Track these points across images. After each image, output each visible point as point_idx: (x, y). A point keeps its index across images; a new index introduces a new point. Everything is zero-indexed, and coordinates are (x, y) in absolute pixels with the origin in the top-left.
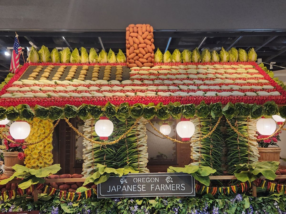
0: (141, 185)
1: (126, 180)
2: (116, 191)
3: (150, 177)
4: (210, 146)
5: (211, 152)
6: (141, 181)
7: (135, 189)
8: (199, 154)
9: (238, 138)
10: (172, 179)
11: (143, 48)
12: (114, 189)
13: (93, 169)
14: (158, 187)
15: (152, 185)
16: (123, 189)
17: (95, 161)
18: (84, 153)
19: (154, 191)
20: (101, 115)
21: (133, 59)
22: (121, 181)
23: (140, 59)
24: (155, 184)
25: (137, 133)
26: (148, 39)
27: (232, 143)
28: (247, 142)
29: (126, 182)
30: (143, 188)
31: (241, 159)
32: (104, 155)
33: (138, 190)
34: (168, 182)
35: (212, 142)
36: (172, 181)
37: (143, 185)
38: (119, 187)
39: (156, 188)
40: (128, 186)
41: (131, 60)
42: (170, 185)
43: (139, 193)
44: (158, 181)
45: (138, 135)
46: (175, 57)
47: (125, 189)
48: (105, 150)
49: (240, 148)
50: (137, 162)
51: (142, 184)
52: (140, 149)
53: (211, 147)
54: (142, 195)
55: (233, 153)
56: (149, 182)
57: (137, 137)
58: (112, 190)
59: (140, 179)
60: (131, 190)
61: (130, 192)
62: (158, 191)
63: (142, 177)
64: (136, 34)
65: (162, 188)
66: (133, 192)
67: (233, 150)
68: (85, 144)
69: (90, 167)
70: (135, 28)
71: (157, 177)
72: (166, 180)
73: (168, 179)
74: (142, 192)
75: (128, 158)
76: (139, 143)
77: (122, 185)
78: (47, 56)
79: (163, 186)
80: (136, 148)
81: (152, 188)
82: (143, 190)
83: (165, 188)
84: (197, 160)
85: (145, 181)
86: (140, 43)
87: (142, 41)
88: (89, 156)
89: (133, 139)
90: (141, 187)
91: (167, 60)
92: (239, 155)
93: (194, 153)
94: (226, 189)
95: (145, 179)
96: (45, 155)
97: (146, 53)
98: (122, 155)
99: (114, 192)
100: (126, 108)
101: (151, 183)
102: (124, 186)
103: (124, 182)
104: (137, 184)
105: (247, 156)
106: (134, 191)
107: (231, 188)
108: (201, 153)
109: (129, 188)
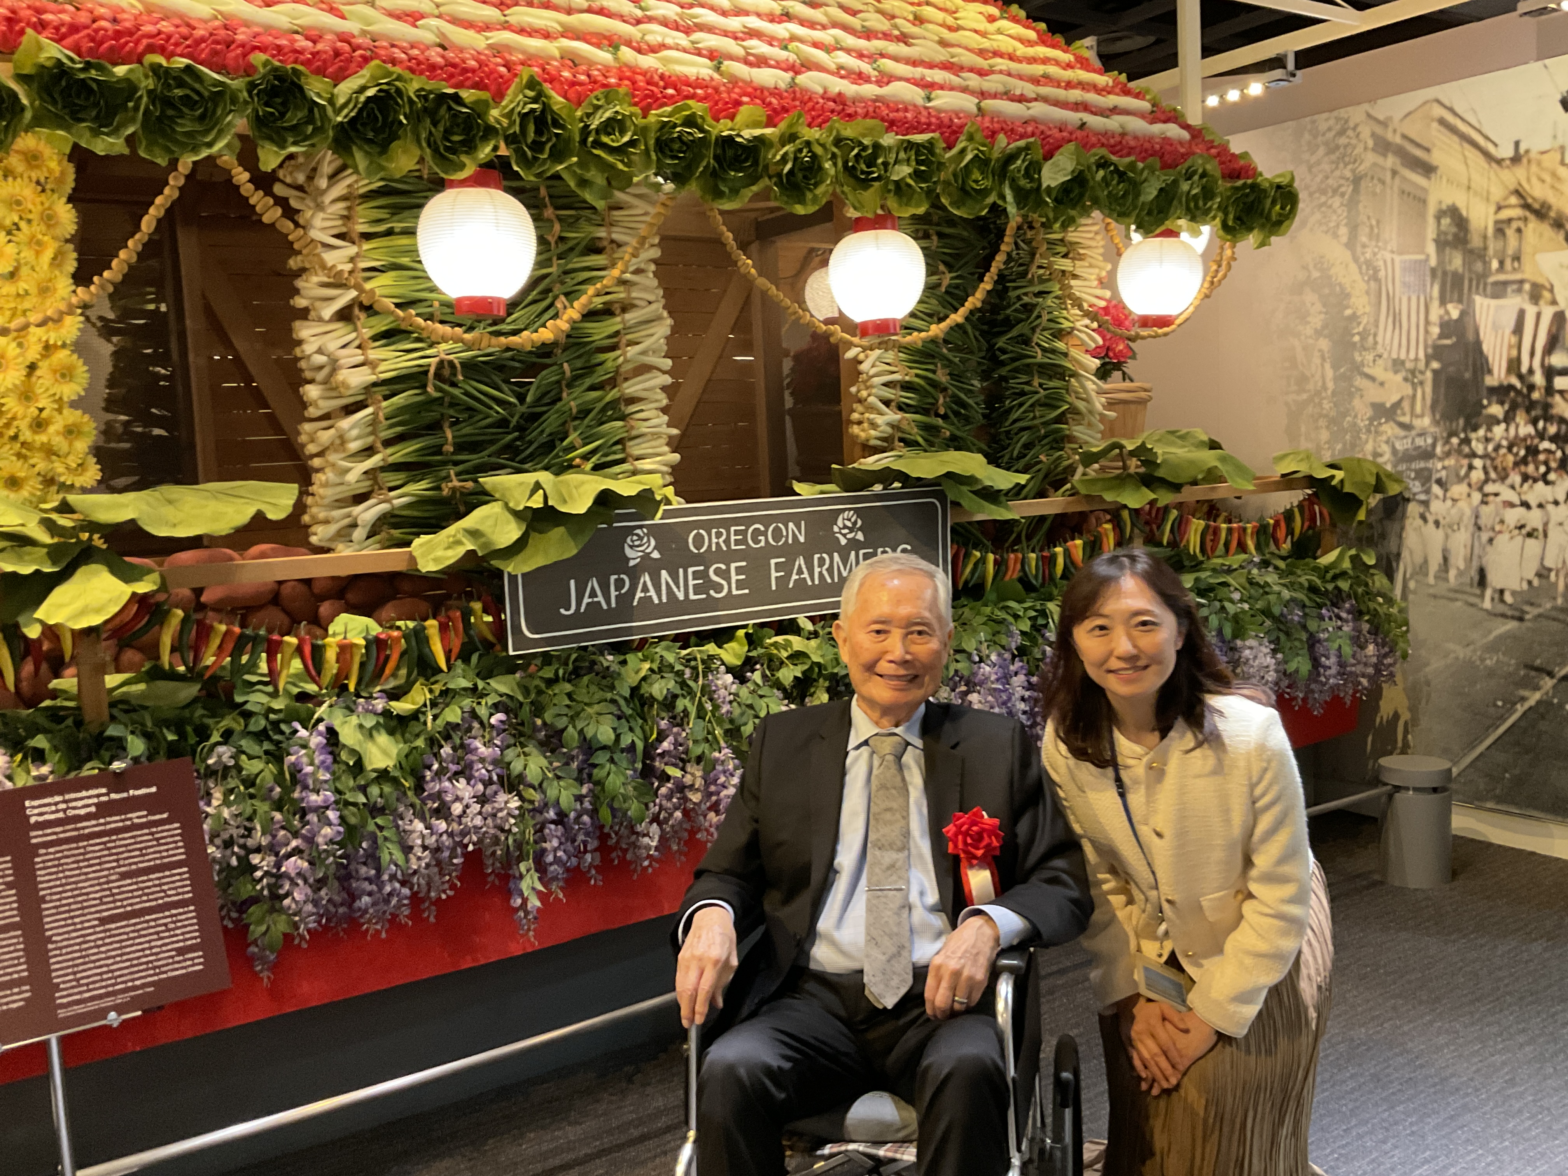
0: (723, 567)
1: (653, 542)
2: (605, 607)
3: (766, 521)
4: (934, 372)
5: (941, 401)
6: (727, 541)
7: (697, 590)
8: (893, 416)
9: (1035, 340)
10: (859, 523)
12: (593, 594)
13: (384, 507)
14: (800, 572)
15: (773, 562)
16: (639, 594)
17: (391, 460)
18: (312, 412)
19: (784, 593)
22: (629, 552)
24: (790, 552)
25: (621, 294)
27: (1013, 360)
28: (1066, 355)
29: (656, 555)
30: (734, 578)
31: (1045, 437)
33: (712, 592)
34: (843, 541)
35: (945, 351)
36: (860, 536)
37: (733, 566)
38: (620, 584)
39: (795, 577)
40: (664, 573)
42: (853, 553)
43: (711, 604)
44: (802, 539)
45: (626, 308)
47: (652, 593)
48: (456, 392)
49: (1041, 385)
50: (622, 461)
51: (728, 557)
52: (631, 388)
53: (942, 376)
54: (722, 618)
55: (1021, 405)
56: (762, 544)
57: (618, 319)
58: (586, 600)
59: (719, 534)
60: (681, 596)
61: (674, 606)
62: (802, 590)
63: (726, 524)
65: (820, 573)
66: (688, 606)
67: (1023, 393)
69: (360, 499)
71: (796, 518)
72: (836, 529)
73: (845, 527)
74: (731, 601)
75: (578, 442)
76: (632, 351)
77: (634, 574)
79: (822, 562)
80: (613, 382)
81: (774, 574)
82: (735, 592)
83: (830, 570)
84: (879, 443)
85: (744, 542)
89: (600, 331)
90: (725, 574)
92: (1034, 418)
93: (872, 409)
94: (1053, 559)
95: (744, 533)
98: (551, 422)
99: (594, 614)
101: (769, 552)
102: (646, 578)
103: (646, 556)
104: (703, 560)
105: (1061, 419)
106: (692, 597)
108: (901, 408)
109: (667, 584)
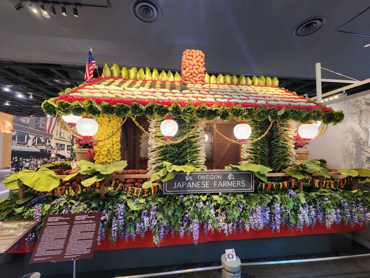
0: (204, 182)
1: (191, 177)
2: (181, 187)
3: (214, 175)
4: (257, 147)
5: (259, 152)
6: (206, 178)
7: (199, 186)
8: (249, 154)
9: (280, 142)
10: (233, 176)
11: (197, 69)
12: (179, 185)
13: (157, 166)
14: (220, 184)
15: (215, 182)
16: (188, 186)
17: (159, 159)
18: (149, 151)
19: (216, 188)
20: (167, 114)
21: (188, 77)
22: (186, 178)
23: (194, 78)
24: (218, 181)
25: (197, 134)
26: (201, 62)
27: (275, 145)
28: (287, 145)
29: (191, 179)
30: (207, 184)
31: (282, 159)
32: (167, 154)
33: (202, 186)
34: (230, 179)
35: (260, 144)
36: (233, 178)
37: (206, 182)
38: (184, 184)
39: (219, 185)
40: (193, 183)
41: (187, 78)
42: (232, 182)
43: (203, 189)
44: (221, 178)
45: (198, 136)
46: (219, 79)
47: (190, 186)
48: (168, 149)
49: (281, 150)
50: (196, 160)
51: (206, 180)
52: (199, 149)
53: (259, 148)
54: (205, 191)
55: (276, 153)
56: (213, 179)
57: (196, 138)
58: (178, 186)
59: (204, 176)
60: (196, 187)
61: (194, 188)
62: (220, 187)
63: (206, 175)
64: (191, 58)
65: (225, 185)
66: (197, 189)
67: (277, 151)
68: (150, 143)
69: (154, 164)
70: (190, 53)
71: (220, 175)
72: (228, 177)
73: (230, 177)
74: (206, 188)
75: (189, 157)
76: (198, 143)
77: (187, 182)
78: (117, 72)
79: (225, 183)
80: (196, 148)
81: (215, 184)
82: (207, 187)
83: (227, 184)
84: (246, 159)
85: (209, 178)
86: (194, 65)
87: (196, 63)
88: (154, 154)
89: (193, 140)
90: (205, 184)
91: (213, 81)
92: (280, 156)
93: (244, 153)
94: (279, 185)
95: (209, 176)
96: (113, 152)
97: (199, 74)
98: (184, 154)
99: (179, 188)
100: (192, 108)
101: (214, 180)
102: (189, 183)
103: (189, 179)
104: (201, 181)
105: (286, 156)
106: (198, 187)
107: (283, 184)
108: (250, 153)
109: (193, 185)
